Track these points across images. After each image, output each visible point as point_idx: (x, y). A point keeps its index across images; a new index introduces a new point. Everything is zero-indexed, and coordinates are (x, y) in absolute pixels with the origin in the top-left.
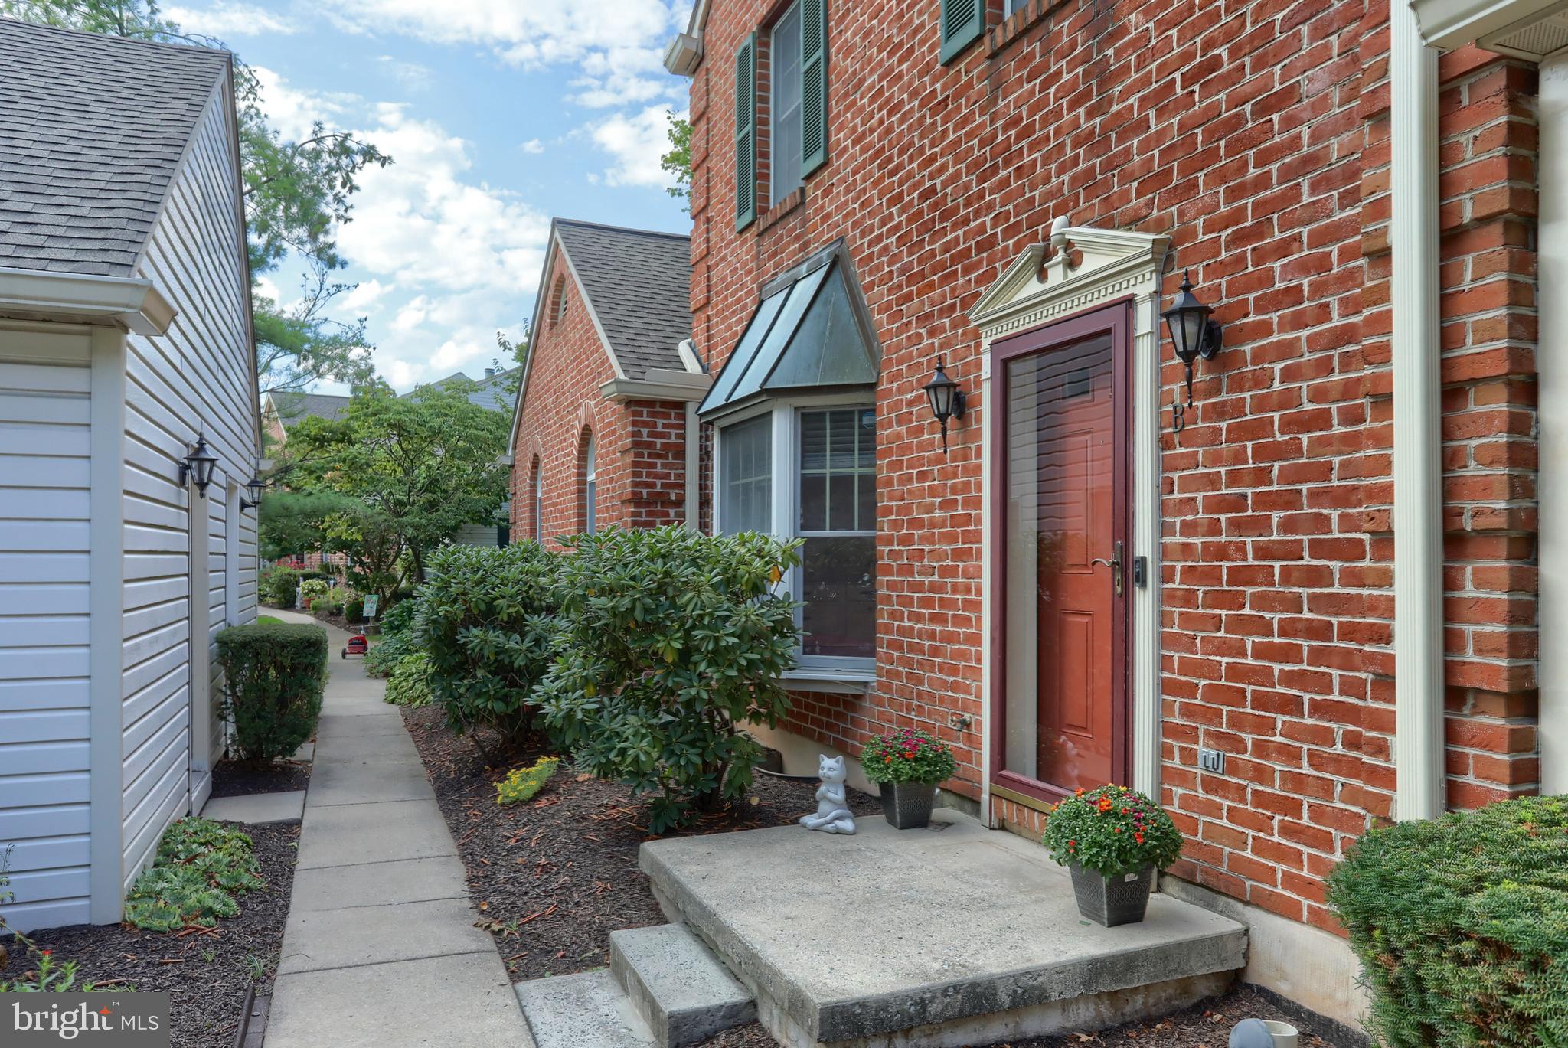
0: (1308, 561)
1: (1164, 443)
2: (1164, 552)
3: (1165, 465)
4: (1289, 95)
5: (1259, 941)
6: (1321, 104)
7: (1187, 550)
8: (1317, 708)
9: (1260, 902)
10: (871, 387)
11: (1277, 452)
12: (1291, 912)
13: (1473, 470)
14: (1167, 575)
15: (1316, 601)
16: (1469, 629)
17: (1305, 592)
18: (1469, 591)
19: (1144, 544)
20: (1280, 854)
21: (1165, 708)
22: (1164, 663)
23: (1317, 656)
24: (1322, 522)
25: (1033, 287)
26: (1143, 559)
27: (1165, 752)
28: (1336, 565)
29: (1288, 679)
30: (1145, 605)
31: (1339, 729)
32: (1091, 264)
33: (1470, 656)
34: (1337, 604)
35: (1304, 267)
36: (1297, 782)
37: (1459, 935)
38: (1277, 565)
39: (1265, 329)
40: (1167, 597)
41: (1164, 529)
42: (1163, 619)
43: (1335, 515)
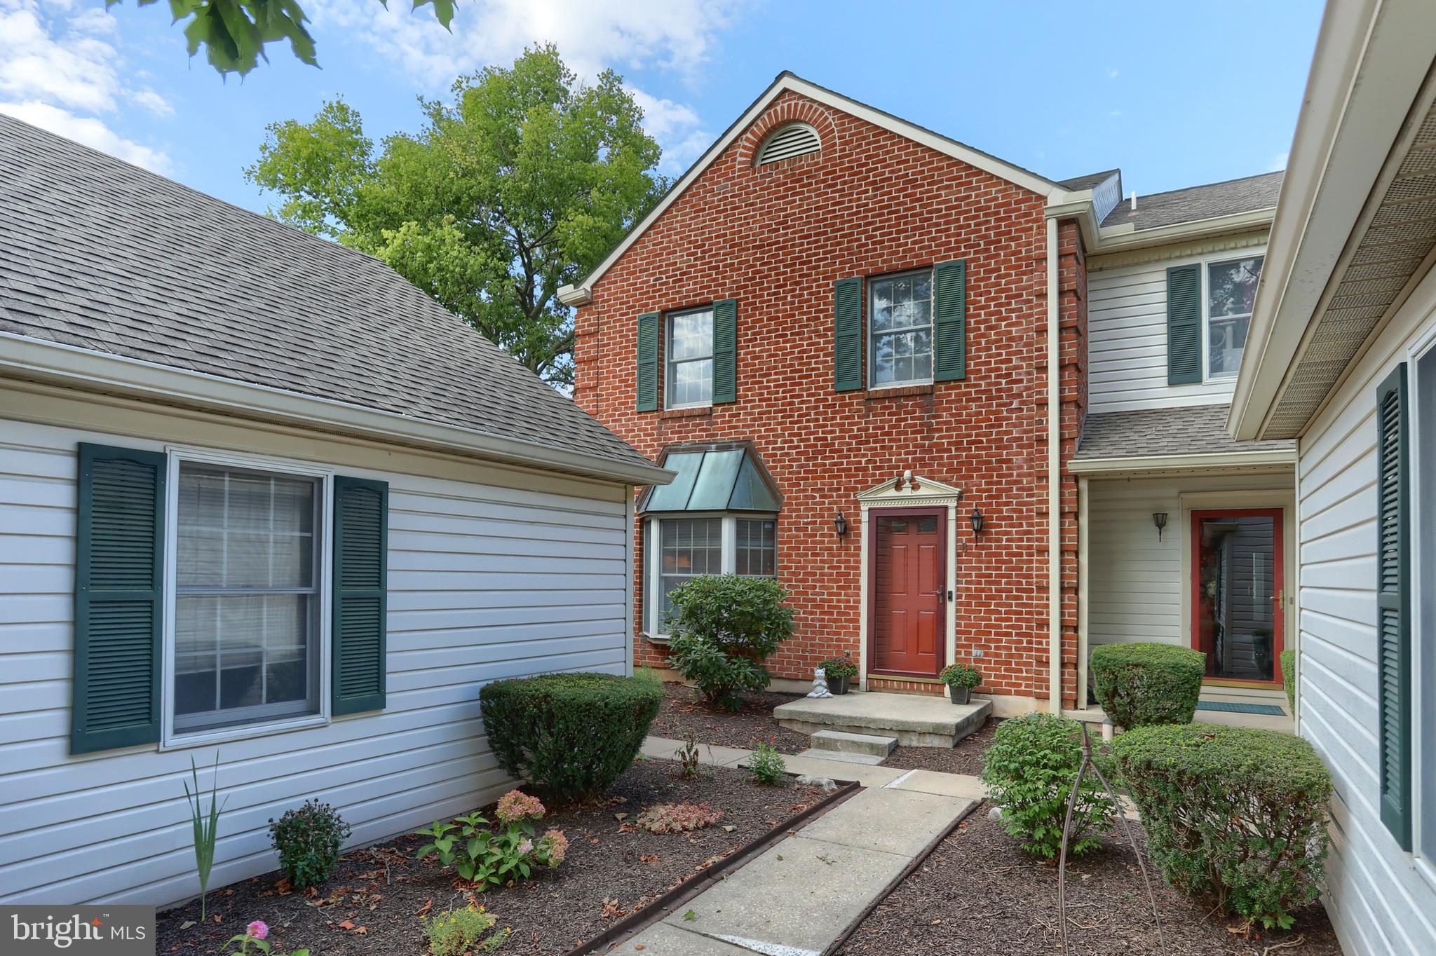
0: (1014, 593)
1: (958, 555)
2: (958, 589)
3: (958, 562)
4: (1009, 461)
5: (996, 704)
6: (1020, 467)
7: (968, 589)
8: (1017, 634)
9: (997, 693)
10: (776, 513)
11: (1004, 562)
12: (1008, 693)
13: (1067, 572)
14: (959, 597)
15: (1017, 605)
16: (1067, 611)
17: (1014, 602)
18: (1066, 602)
19: (951, 586)
20: (1004, 677)
21: (958, 639)
22: (958, 625)
23: (1017, 620)
24: (1021, 583)
25: (892, 493)
26: (950, 593)
27: (958, 653)
28: (1024, 595)
29: (1007, 627)
30: (951, 608)
31: (1025, 640)
32: (923, 491)
33: (1067, 618)
34: (1024, 605)
35: (1014, 511)
36: (1011, 656)
37: (1128, 665)
38: (1004, 595)
39: (1000, 526)
40: (959, 604)
41: (958, 582)
42: (958, 611)
43: (1024, 581)
